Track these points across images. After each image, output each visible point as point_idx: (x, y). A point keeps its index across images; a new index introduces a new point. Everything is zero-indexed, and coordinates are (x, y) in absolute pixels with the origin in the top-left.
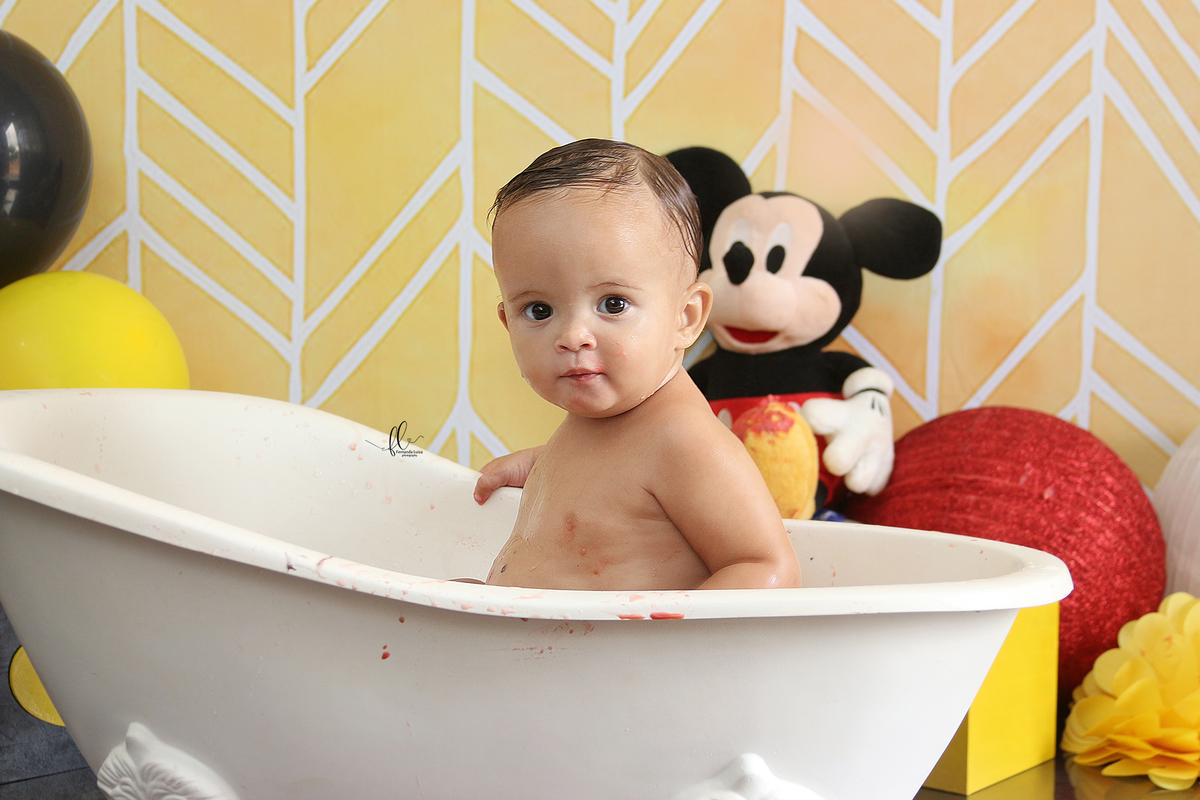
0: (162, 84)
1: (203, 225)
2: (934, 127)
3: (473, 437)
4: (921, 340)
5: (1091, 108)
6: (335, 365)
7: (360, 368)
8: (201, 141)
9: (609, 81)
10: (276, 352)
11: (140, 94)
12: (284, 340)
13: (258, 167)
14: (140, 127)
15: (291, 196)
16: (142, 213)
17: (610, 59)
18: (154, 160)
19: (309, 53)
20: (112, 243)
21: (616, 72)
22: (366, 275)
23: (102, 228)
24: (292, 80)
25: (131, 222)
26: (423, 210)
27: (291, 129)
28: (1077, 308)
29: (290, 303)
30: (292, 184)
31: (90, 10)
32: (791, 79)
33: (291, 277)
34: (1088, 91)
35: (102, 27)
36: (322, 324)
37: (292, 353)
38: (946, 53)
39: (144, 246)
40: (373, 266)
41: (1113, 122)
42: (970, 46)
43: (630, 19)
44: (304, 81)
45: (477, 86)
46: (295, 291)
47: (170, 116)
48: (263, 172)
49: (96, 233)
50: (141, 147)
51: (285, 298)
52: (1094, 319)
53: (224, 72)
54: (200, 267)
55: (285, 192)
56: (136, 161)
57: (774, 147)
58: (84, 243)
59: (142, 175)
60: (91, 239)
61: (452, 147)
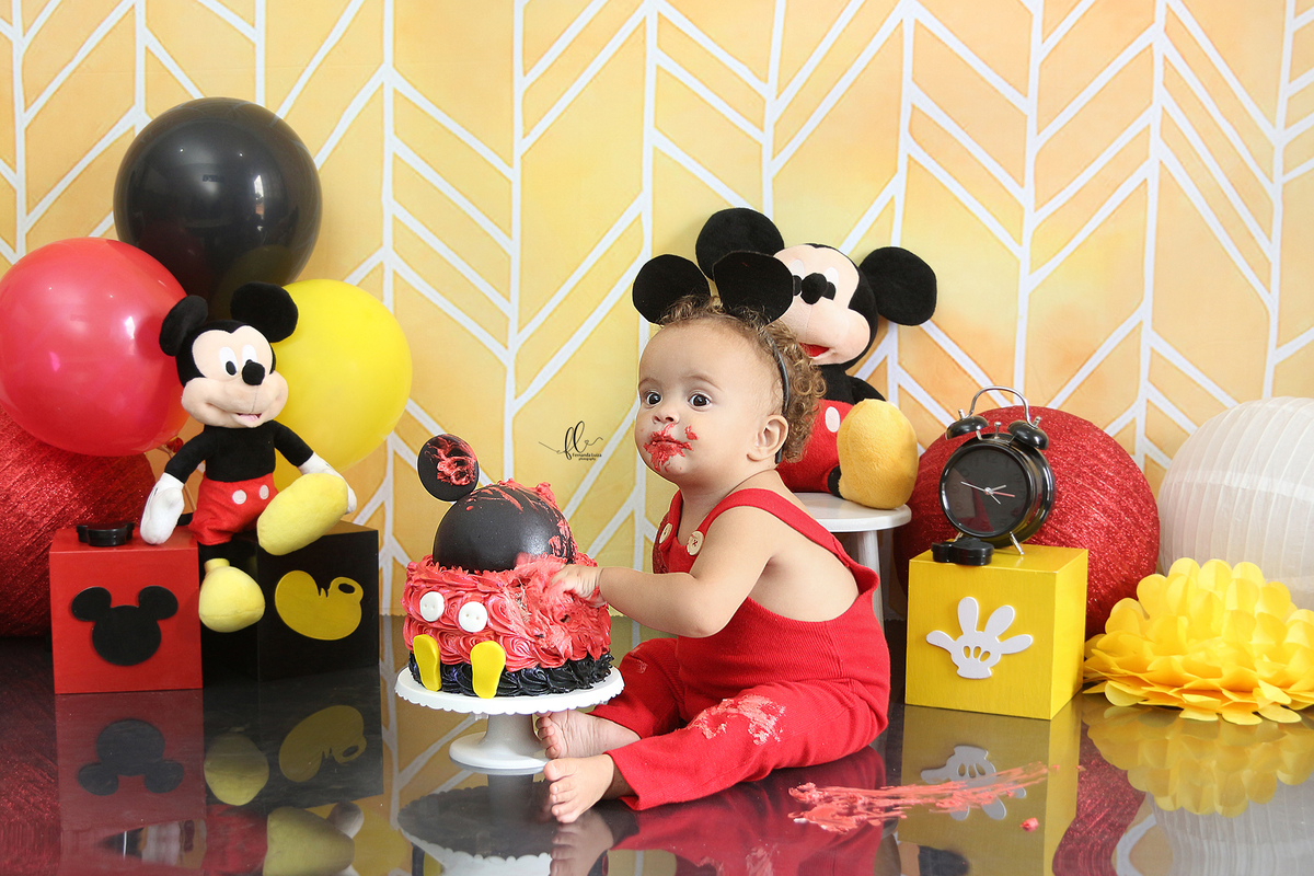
0: (411, 148)
2: (1022, 186)
4: (1010, 355)
5: (1149, 171)
6: (541, 368)
7: (560, 371)
8: (440, 193)
9: (761, 145)
10: (495, 357)
11: (395, 155)
12: (502, 348)
13: (484, 213)
14: (394, 182)
15: (510, 236)
16: (394, 249)
17: (762, 129)
18: (405, 208)
19: (524, 124)
20: (371, 272)
21: (766, 139)
22: (566, 298)
23: (364, 260)
24: (512, 145)
25: (387, 256)
26: (612, 247)
27: (510, 183)
28: (1136, 331)
29: (507, 319)
30: (510, 227)
31: (358, 92)
32: (907, 146)
33: (508, 299)
34: (1147, 158)
35: (367, 105)
36: (532, 336)
37: (508, 359)
38: (1032, 126)
39: (395, 273)
40: (572, 291)
41: (1167, 181)
42: (1051, 121)
43: (777, 97)
44: (521, 146)
45: (655, 149)
46: (511, 309)
47: (417, 173)
48: (488, 216)
49: (360, 264)
50: (395, 197)
51: (504, 315)
52: (1150, 340)
53: (459, 139)
54: (438, 291)
55: (505, 232)
56: (391, 208)
57: (892, 199)
58: (351, 272)
59: (395, 219)
60: (355, 268)
61: (635, 197)
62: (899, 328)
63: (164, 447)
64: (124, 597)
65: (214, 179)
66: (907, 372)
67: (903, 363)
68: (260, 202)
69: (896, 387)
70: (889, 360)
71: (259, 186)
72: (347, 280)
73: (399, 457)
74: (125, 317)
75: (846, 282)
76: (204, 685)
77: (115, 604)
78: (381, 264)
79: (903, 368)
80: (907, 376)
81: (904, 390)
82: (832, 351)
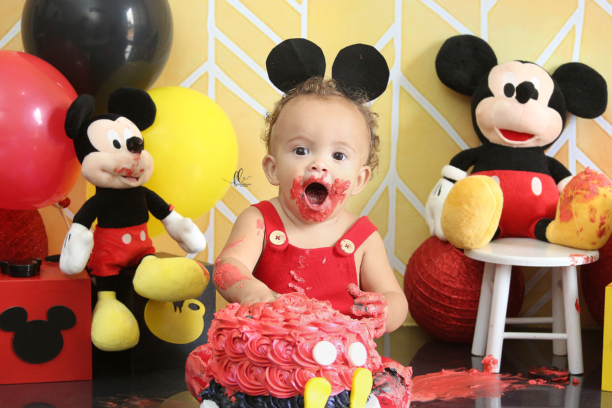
1: (250, 69)
3: (398, 190)
8: (250, 22)
14: (216, 14)
16: (216, 63)
18: (224, 32)
20: (199, 79)
23: (194, 70)
25: (210, 67)
27: (300, 15)
39: (217, 80)
47: (233, 8)
49: (191, 73)
50: (217, 25)
54: (247, 93)
56: (214, 33)
57: (574, 28)
58: (184, 79)
59: (216, 40)
60: (188, 76)
61: (390, 26)
62: (577, 120)
63: (57, 204)
64: (36, 313)
65: (97, 10)
66: (583, 151)
67: (580, 145)
68: (131, 27)
69: (574, 162)
70: (570, 143)
71: (129, 15)
72: (181, 85)
73: (219, 212)
74: (35, 110)
75: (546, 88)
76: (94, 377)
77: (30, 319)
78: (207, 74)
79: (580, 148)
80: (583, 154)
81: (580, 164)
82: (536, 137)
